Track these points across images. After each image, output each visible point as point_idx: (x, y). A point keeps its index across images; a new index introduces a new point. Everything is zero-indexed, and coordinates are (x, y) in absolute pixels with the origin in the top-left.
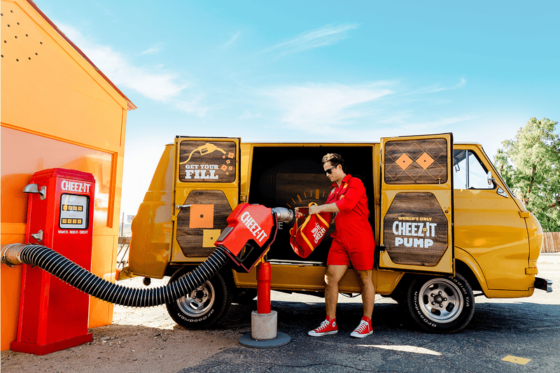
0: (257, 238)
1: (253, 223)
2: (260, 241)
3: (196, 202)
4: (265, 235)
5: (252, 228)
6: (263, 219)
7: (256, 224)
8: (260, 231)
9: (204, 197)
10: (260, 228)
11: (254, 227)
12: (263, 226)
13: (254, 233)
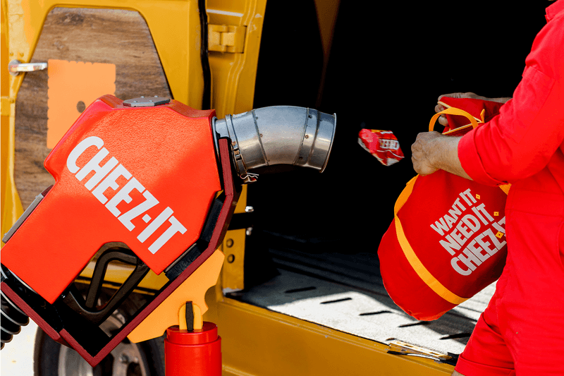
0: (142, 237)
1: (122, 181)
2: (154, 248)
3: (63, 54)
4: (177, 227)
5: (116, 200)
6: (168, 163)
7: (135, 184)
8: (154, 213)
9: (84, 32)
10: (151, 201)
11: (124, 195)
12: (167, 191)
13: (126, 220)
